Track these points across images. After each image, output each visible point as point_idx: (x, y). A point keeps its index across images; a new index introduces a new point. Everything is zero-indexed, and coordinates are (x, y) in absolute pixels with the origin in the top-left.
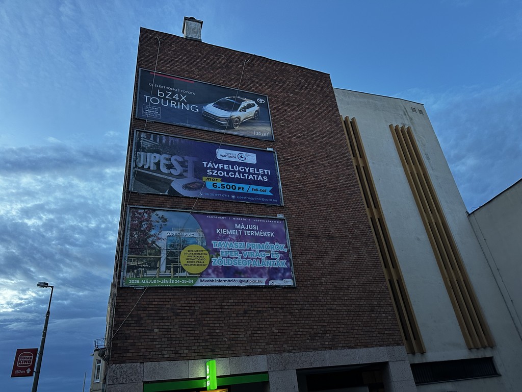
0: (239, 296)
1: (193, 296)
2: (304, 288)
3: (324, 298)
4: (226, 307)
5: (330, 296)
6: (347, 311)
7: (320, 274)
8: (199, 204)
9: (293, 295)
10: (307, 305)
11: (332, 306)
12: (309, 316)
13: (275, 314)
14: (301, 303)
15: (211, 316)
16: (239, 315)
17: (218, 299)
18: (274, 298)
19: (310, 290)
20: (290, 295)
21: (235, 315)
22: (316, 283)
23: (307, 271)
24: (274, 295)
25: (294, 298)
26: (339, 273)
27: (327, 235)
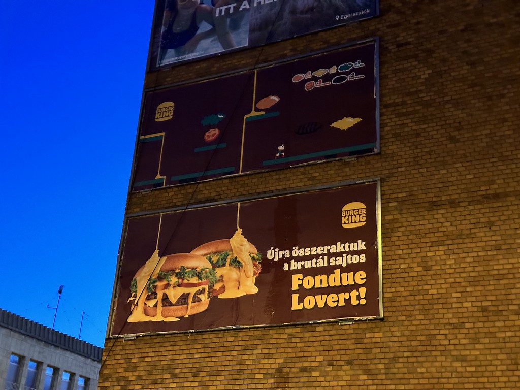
0: (272, 341)
1: (200, 346)
2: (404, 318)
3: (450, 337)
4: (248, 362)
5: (466, 331)
6: (509, 362)
7: (448, 286)
8: (223, 189)
9: (377, 335)
10: (406, 354)
11: (467, 353)
12: (406, 376)
13: (333, 373)
14: (393, 350)
15: (222, 378)
16: (268, 376)
17: (237, 348)
18: (336, 343)
19: (418, 323)
20: (371, 335)
21: (261, 376)
22: (435, 307)
23: (415, 284)
24: (337, 337)
25: (378, 340)
26: (501, 277)
27: (484, 193)
